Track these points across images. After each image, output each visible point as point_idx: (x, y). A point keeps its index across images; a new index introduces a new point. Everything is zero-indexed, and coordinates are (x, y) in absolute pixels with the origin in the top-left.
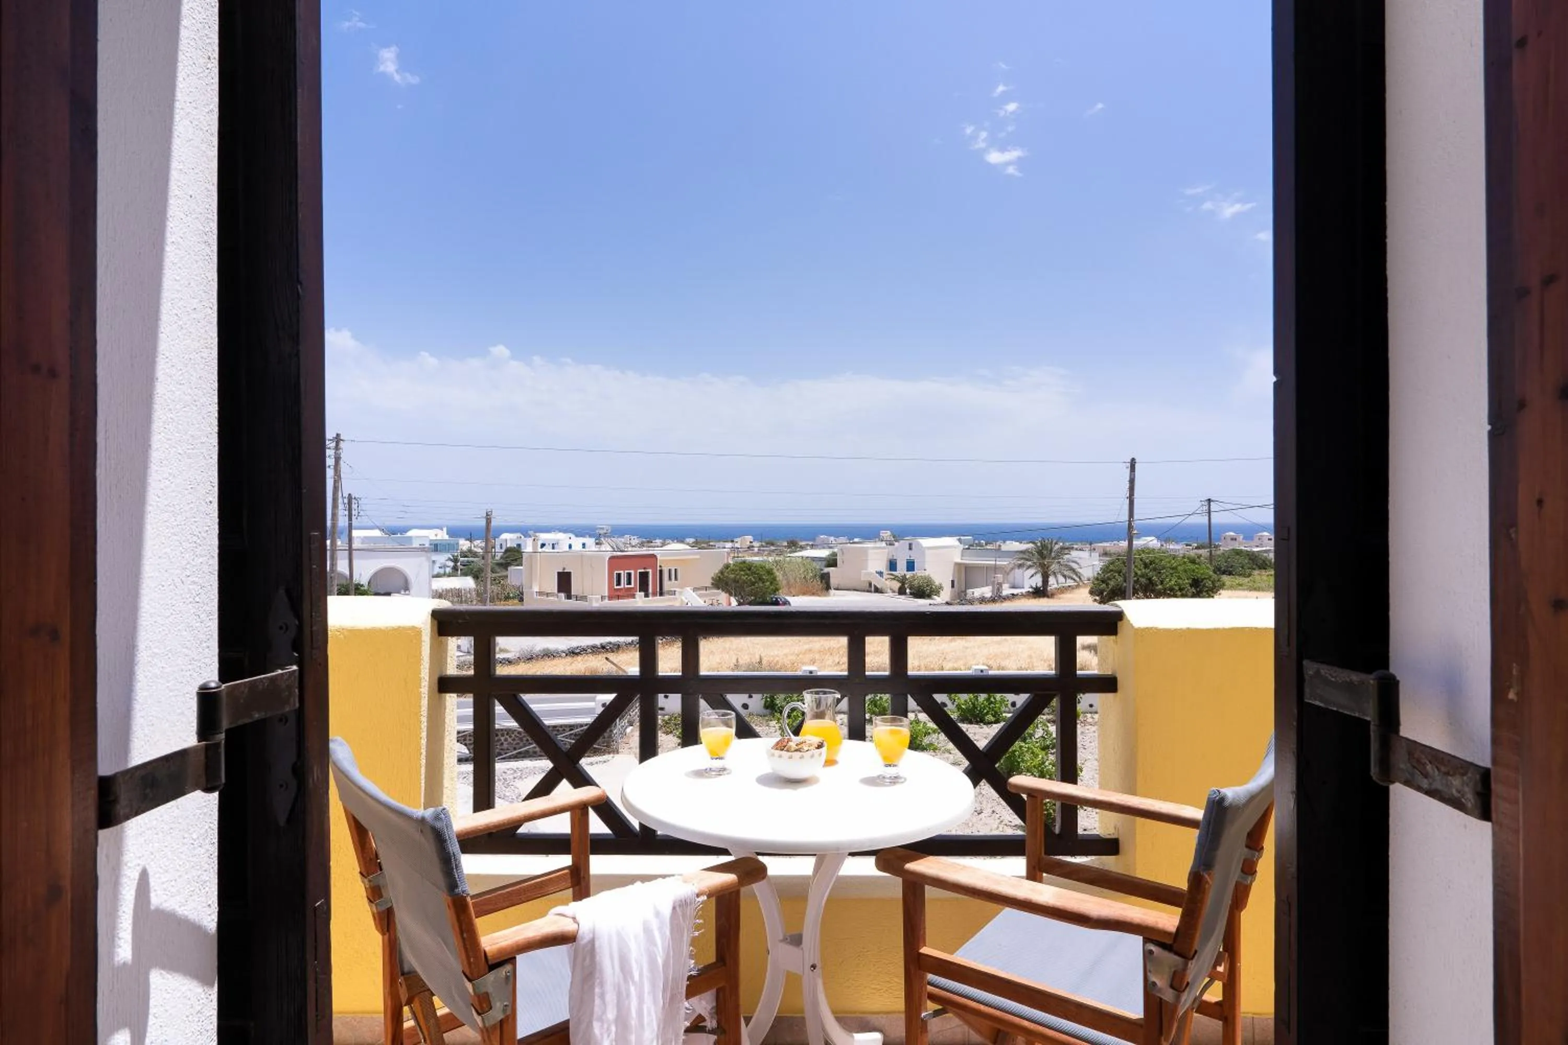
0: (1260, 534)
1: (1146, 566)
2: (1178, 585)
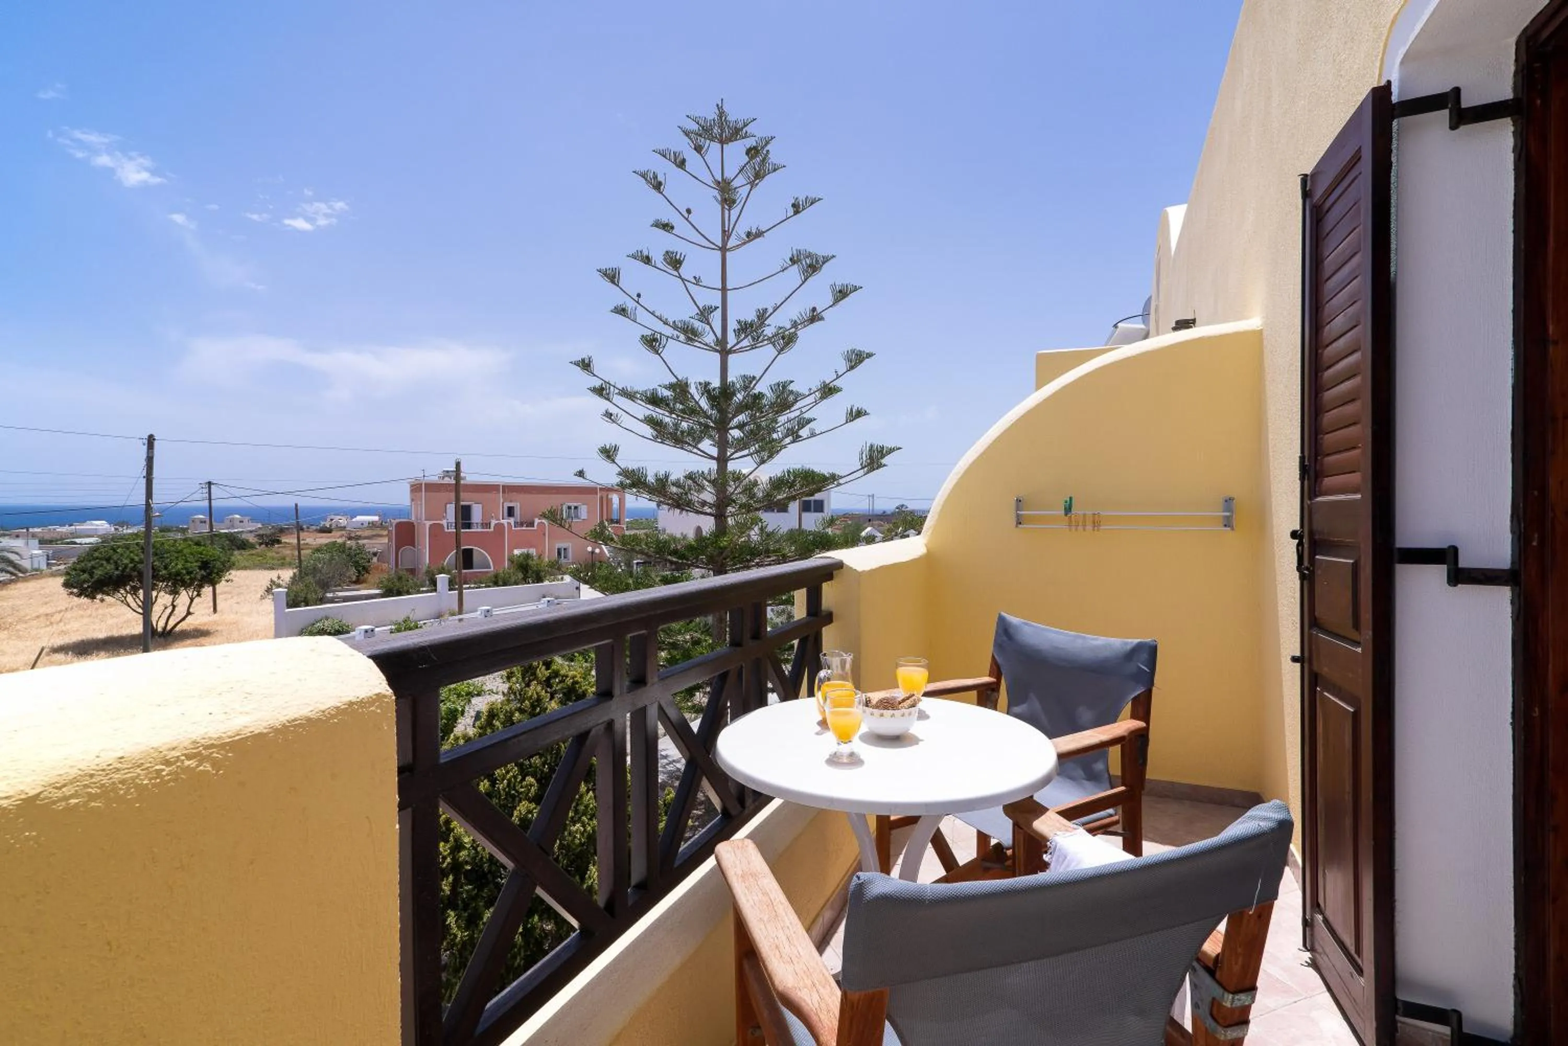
0: (231, 517)
2: (186, 569)
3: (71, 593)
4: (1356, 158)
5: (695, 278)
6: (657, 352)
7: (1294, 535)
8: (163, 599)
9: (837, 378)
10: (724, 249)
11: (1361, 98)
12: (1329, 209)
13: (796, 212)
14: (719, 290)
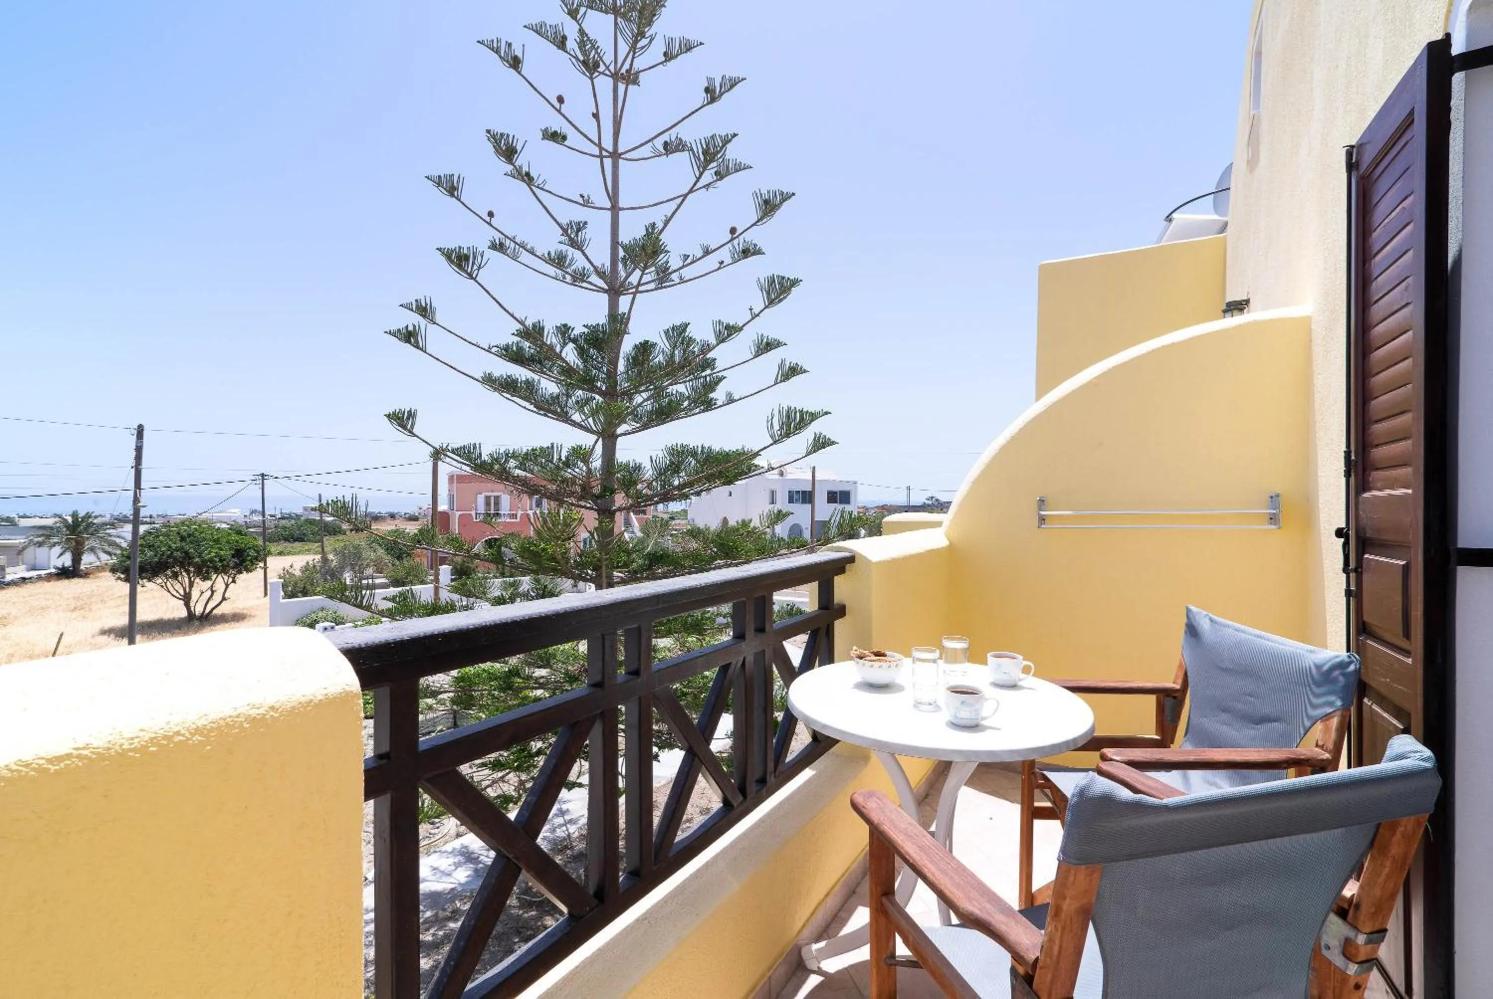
1: (183, 539)
2: (219, 556)
3: (119, 578)
4: (1408, 122)
5: (582, 196)
6: (470, 276)
7: (1339, 533)
8: (200, 585)
9: (753, 319)
10: (616, 155)
11: (1416, 54)
12: (1378, 178)
13: (713, 100)
14: (609, 209)
